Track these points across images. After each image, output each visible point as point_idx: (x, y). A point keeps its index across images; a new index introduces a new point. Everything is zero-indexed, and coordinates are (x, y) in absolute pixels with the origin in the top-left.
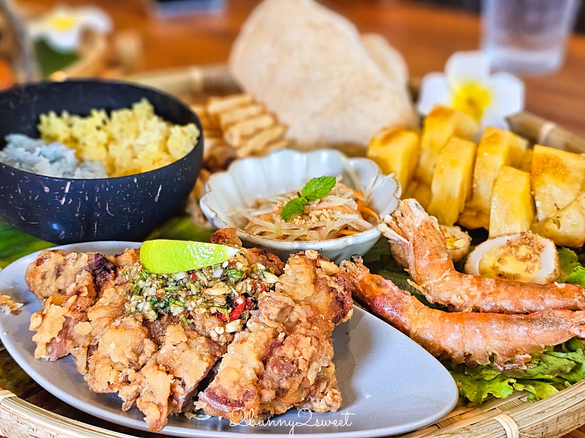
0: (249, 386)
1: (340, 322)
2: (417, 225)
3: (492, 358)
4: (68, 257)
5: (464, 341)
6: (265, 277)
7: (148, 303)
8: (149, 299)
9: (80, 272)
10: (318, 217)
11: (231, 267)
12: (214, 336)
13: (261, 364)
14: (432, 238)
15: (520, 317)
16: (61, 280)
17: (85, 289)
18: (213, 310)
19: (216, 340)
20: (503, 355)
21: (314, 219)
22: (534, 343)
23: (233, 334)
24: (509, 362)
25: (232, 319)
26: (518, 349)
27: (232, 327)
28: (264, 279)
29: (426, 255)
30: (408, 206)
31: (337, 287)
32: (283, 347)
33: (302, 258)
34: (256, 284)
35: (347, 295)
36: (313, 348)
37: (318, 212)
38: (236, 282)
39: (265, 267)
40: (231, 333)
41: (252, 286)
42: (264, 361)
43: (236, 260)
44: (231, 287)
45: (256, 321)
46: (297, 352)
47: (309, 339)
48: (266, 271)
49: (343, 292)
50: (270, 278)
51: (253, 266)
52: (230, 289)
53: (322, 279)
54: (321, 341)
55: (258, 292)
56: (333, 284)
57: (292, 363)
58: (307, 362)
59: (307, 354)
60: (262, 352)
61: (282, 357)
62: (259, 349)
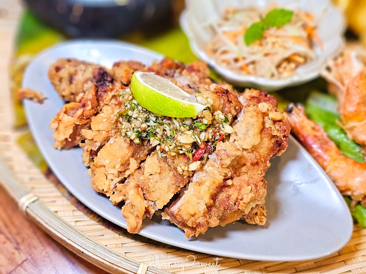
0: (201, 218)
1: (276, 156)
4: (78, 68)
6: (223, 127)
7: (134, 134)
8: (135, 130)
10: (274, 44)
11: (199, 120)
12: (180, 170)
13: (212, 201)
16: (73, 86)
17: (89, 103)
18: (181, 152)
19: (181, 173)
21: (270, 46)
23: (194, 172)
25: (195, 160)
27: (194, 166)
28: (223, 129)
31: (279, 135)
32: (230, 189)
33: (255, 111)
34: (216, 133)
35: (285, 140)
36: (252, 195)
37: (274, 39)
38: (201, 132)
39: (225, 117)
40: (192, 171)
41: (213, 134)
42: (214, 197)
43: (203, 116)
44: (196, 136)
45: (213, 166)
46: (240, 197)
47: (250, 188)
48: (225, 122)
49: (282, 138)
50: (227, 129)
51: (216, 113)
52: (196, 138)
53: (267, 129)
54: (258, 188)
55: (217, 140)
56: (275, 133)
57: (235, 204)
58: (246, 205)
59: (246, 199)
60: (214, 192)
61: (228, 197)
62: (211, 191)
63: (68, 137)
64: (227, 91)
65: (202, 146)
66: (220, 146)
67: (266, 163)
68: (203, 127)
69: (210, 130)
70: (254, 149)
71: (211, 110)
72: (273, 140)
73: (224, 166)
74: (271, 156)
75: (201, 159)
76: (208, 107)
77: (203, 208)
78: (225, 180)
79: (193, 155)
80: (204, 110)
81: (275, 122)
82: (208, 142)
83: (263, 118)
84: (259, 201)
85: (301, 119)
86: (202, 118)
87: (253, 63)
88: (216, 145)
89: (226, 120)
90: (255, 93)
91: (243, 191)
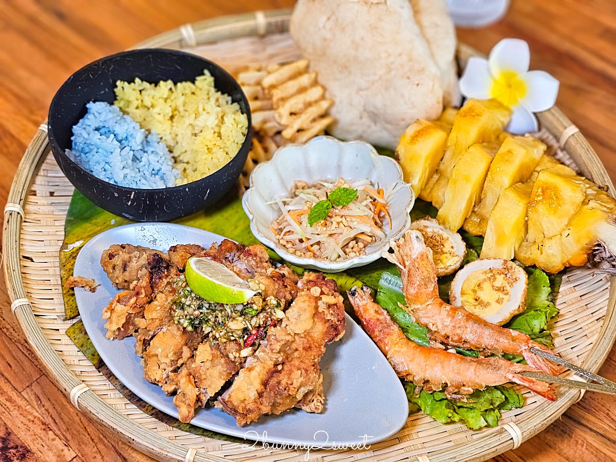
0: (251, 404)
1: (333, 341)
2: (414, 257)
3: (445, 387)
4: (132, 255)
5: (427, 367)
6: (275, 312)
7: (187, 321)
8: (188, 317)
9: (141, 269)
10: (338, 223)
11: (249, 306)
12: (231, 356)
13: (263, 387)
14: (424, 269)
15: (473, 359)
16: (127, 273)
17: (143, 291)
18: (232, 338)
19: (233, 360)
20: (453, 386)
21: (334, 226)
22: (477, 381)
23: (246, 358)
24: (455, 393)
25: (245, 347)
26: (465, 383)
27: (246, 352)
28: (274, 314)
29: (416, 285)
30: (410, 237)
31: (333, 319)
32: (280, 375)
33: (307, 295)
34: (267, 318)
35: (339, 325)
36: (302, 379)
37: (339, 219)
38: (252, 317)
39: (277, 301)
40: (244, 357)
41: (264, 319)
42: (265, 384)
43: (253, 302)
44: (247, 322)
45: (264, 351)
46: (289, 382)
47: (299, 372)
48: (277, 307)
49: (337, 323)
50: (279, 314)
51: (268, 299)
52: (246, 324)
53: (320, 313)
54: (309, 372)
55: (269, 325)
56: (329, 317)
57: (285, 389)
58: (296, 389)
59: (296, 384)
60: (265, 377)
61: (279, 383)
62: (262, 376)
63: (121, 327)
64: (283, 276)
65: (254, 332)
66: (271, 331)
67: (320, 348)
68: (254, 313)
69: (261, 315)
70: (307, 333)
71: (263, 296)
72: (327, 325)
73: (274, 351)
74: (326, 341)
75: (253, 345)
76: (259, 293)
77: (253, 394)
78: (276, 365)
79: (245, 342)
80: (255, 295)
81: (329, 306)
82: (259, 327)
83: (316, 302)
84: (310, 385)
85: (364, 302)
86: (252, 304)
87: (318, 243)
88: (267, 330)
89: (278, 305)
90: (312, 276)
91: (293, 376)
